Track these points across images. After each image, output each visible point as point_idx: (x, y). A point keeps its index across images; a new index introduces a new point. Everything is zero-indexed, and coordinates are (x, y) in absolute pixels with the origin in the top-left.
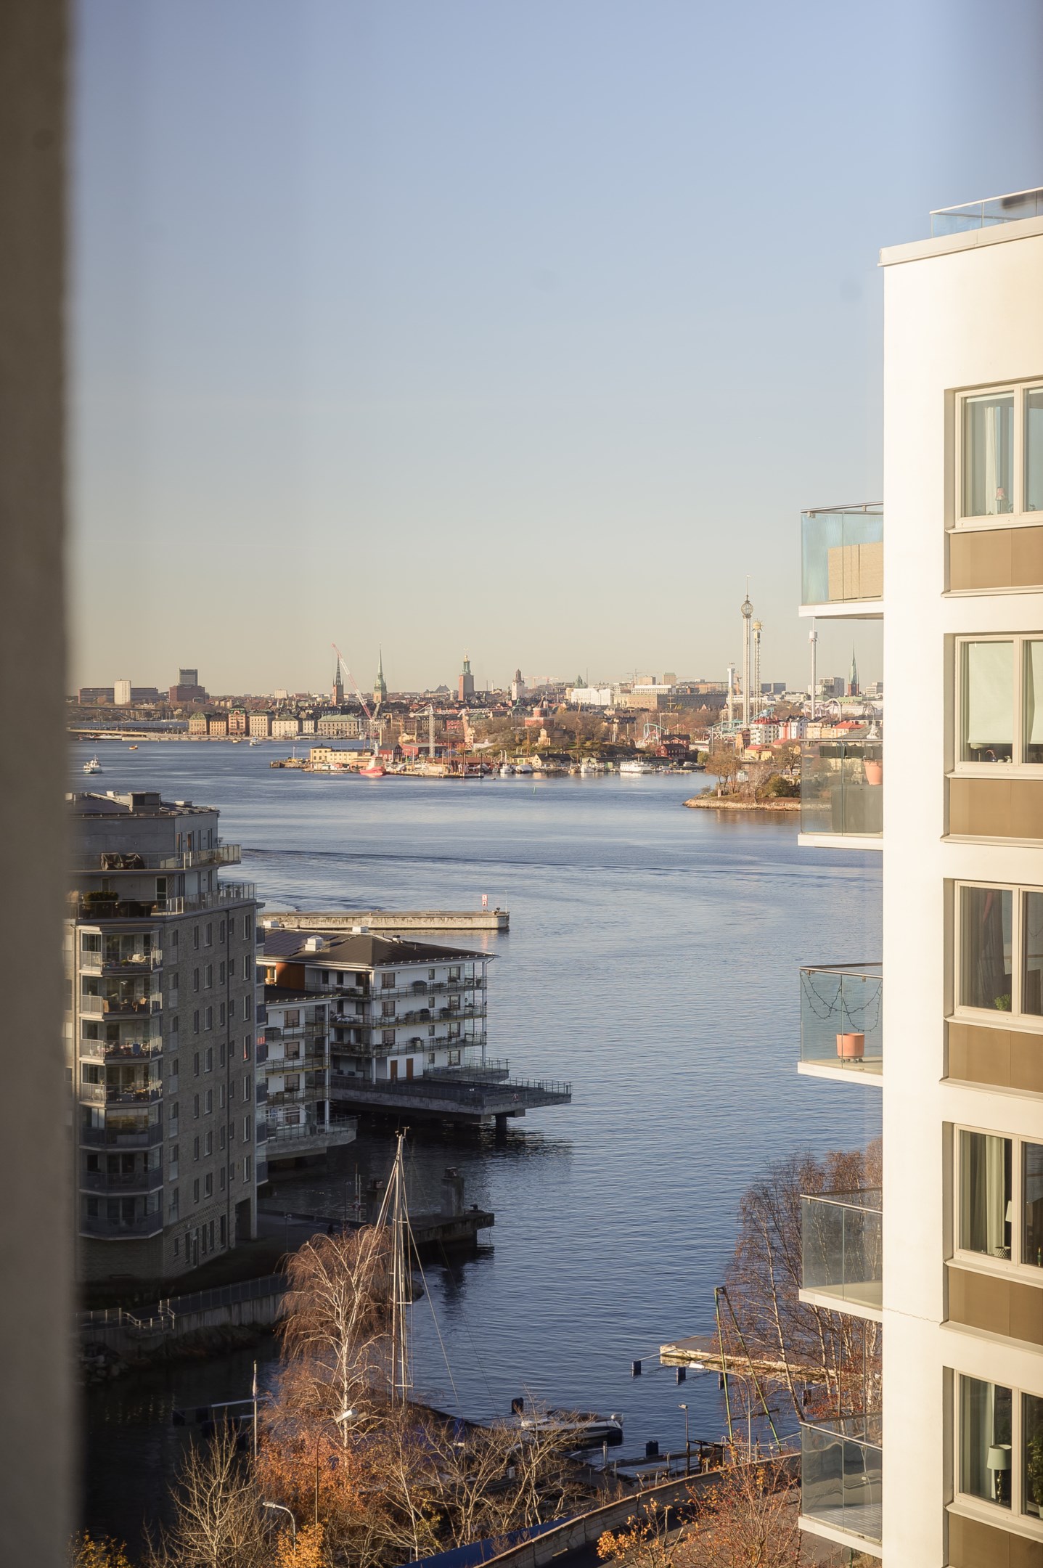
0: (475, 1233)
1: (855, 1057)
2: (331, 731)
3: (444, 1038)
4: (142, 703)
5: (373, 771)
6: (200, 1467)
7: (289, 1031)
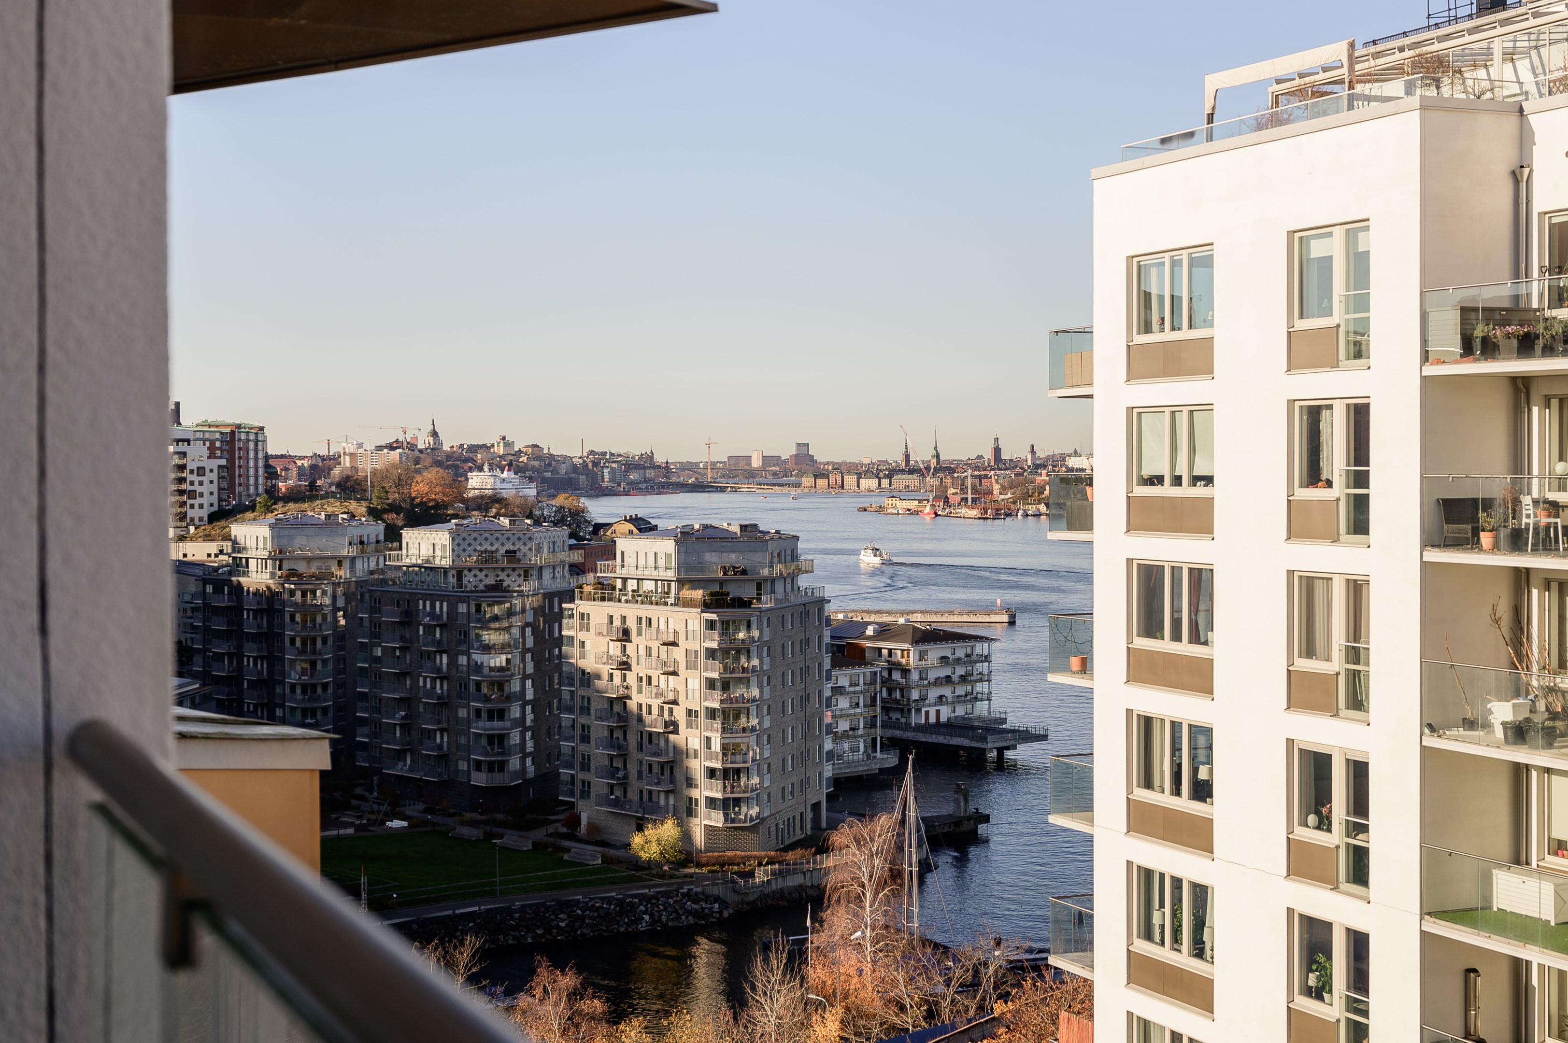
0: (977, 827)
1: (1081, 671)
2: (901, 486)
3: (962, 696)
4: (771, 467)
5: (929, 514)
6: (762, 968)
7: (852, 689)
